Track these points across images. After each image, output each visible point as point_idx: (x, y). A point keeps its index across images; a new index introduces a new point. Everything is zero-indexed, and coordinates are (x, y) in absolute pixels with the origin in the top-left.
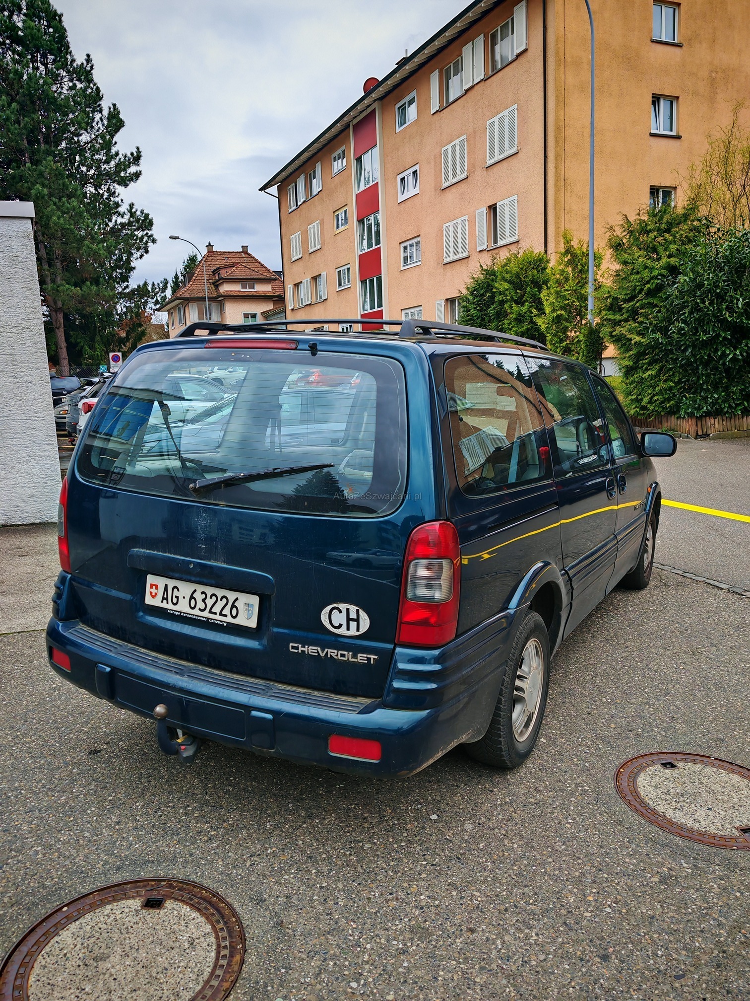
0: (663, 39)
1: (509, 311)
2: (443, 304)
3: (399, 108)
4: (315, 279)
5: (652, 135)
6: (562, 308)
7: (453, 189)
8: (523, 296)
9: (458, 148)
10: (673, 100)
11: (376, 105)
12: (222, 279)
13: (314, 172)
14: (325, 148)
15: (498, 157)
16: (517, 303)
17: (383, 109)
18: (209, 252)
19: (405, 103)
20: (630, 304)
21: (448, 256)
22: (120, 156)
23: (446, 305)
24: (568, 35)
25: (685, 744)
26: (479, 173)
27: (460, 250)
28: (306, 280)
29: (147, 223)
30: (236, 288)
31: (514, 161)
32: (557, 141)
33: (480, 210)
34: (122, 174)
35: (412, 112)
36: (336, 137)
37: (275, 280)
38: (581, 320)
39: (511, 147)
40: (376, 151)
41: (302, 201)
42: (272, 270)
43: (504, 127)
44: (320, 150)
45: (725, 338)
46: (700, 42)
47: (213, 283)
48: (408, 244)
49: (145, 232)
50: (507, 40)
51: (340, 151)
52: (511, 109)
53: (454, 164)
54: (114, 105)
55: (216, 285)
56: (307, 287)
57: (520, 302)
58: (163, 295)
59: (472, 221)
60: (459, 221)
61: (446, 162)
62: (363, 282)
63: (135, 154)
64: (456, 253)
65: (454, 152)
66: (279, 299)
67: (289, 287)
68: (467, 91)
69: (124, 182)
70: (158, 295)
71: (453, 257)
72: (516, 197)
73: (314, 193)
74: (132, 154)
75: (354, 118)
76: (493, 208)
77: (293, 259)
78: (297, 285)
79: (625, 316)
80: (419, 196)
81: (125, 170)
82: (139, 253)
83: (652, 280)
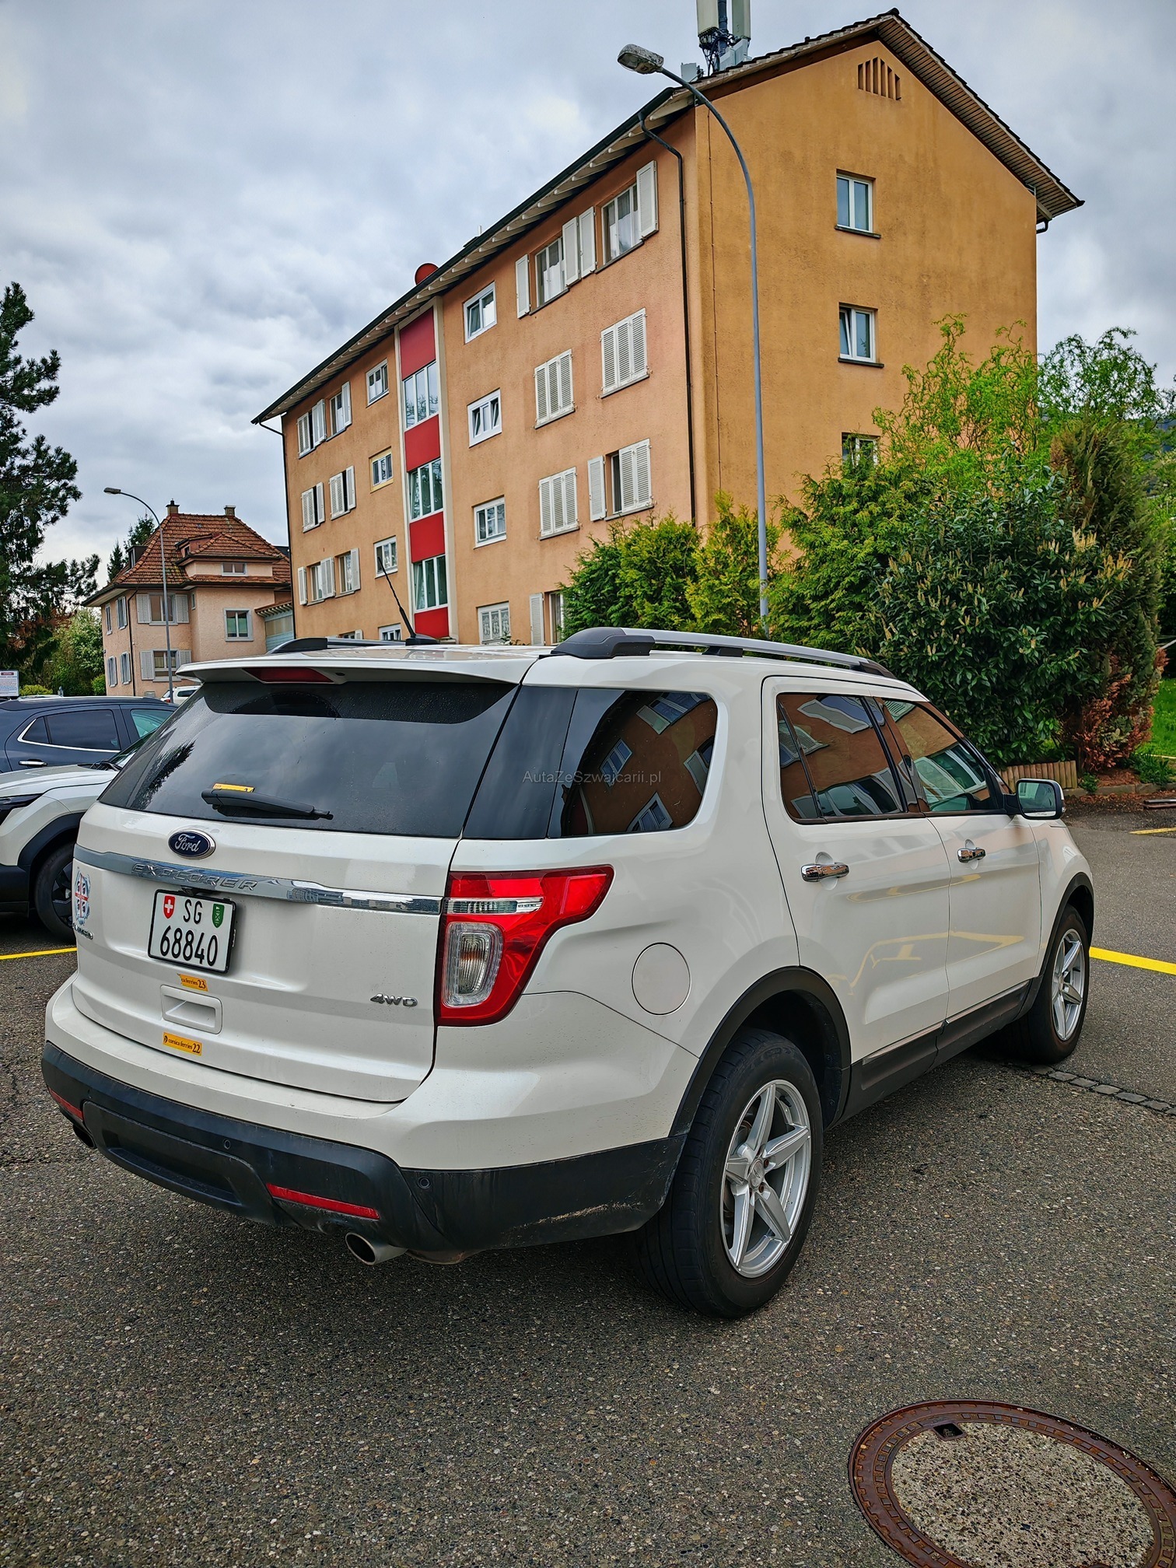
0: (852, 227)
1: (640, 612)
2: (541, 600)
3: (469, 308)
4: (341, 558)
5: (842, 361)
6: (719, 610)
7: (553, 429)
8: (660, 589)
9: (559, 368)
10: (868, 312)
11: (434, 302)
12: (192, 556)
13: (340, 398)
14: (356, 364)
15: (619, 383)
16: (651, 600)
17: (444, 307)
18: (171, 514)
19: (478, 301)
20: (823, 603)
21: (547, 528)
22: (24, 364)
23: (545, 602)
24: (717, 214)
25: (970, 1381)
26: (592, 407)
27: (565, 519)
28: (327, 560)
29: (66, 468)
30: (215, 571)
31: (643, 391)
32: (705, 364)
33: (595, 460)
34: (26, 392)
35: (489, 315)
36: (372, 346)
37: (279, 559)
38: (750, 625)
39: (638, 369)
40: (435, 368)
41: (320, 440)
42: (273, 544)
43: (626, 340)
44: (347, 365)
46: (905, 234)
47: (177, 564)
48: (485, 507)
49: (63, 481)
50: (629, 218)
51: (378, 367)
52: (637, 315)
53: (554, 392)
54: (16, 286)
55: (183, 568)
56: (328, 572)
57: (656, 598)
58: (91, 581)
59: (582, 476)
60: (563, 475)
61: (542, 389)
62: (417, 563)
63: (49, 361)
64: (559, 523)
65: (553, 375)
66: (284, 589)
67: (299, 572)
68: (571, 287)
69: (29, 405)
70: (82, 581)
71: (554, 530)
72: (647, 442)
73: (340, 427)
74: (44, 361)
75: (401, 320)
76: (613, 457)
77: (306, 528)
78: (312, 568)
79: (816, 621)
80: (502, 436)
81: (31, 386)
82: (52, 514)
83: (853, 570)
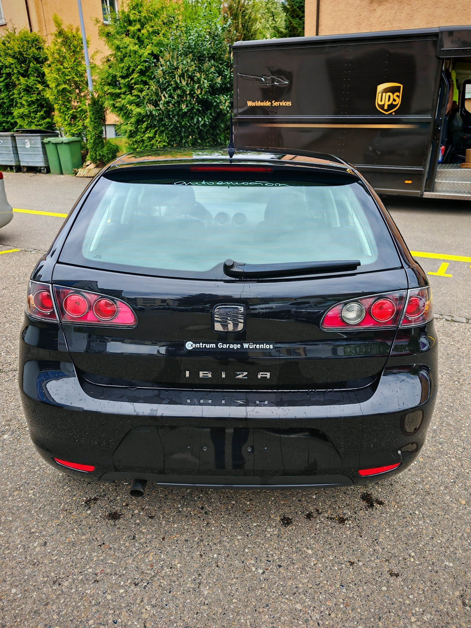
1: (17, 82)
6: (65, 83)
8: (27, 71)
16: (24, 76)
20: (127, 80)
38: (80, 92)
45: (198, 110)
57: (25, 75)
79: (123, 90)
83: (142, 62)
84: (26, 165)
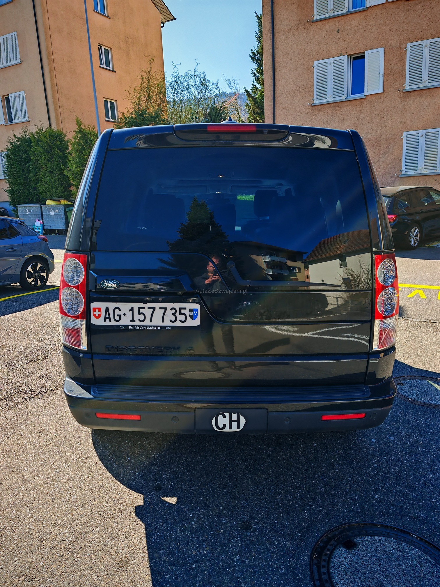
5: (100, 67)
10: (108, 49)
15: (5, 64)
31: (19, 69)
32: (49, 61)
39: (15, 59)
43: (8, 45)
46: (119, 19)
52: (12, 34)
76: (6, 98)
84: (49, 228)
